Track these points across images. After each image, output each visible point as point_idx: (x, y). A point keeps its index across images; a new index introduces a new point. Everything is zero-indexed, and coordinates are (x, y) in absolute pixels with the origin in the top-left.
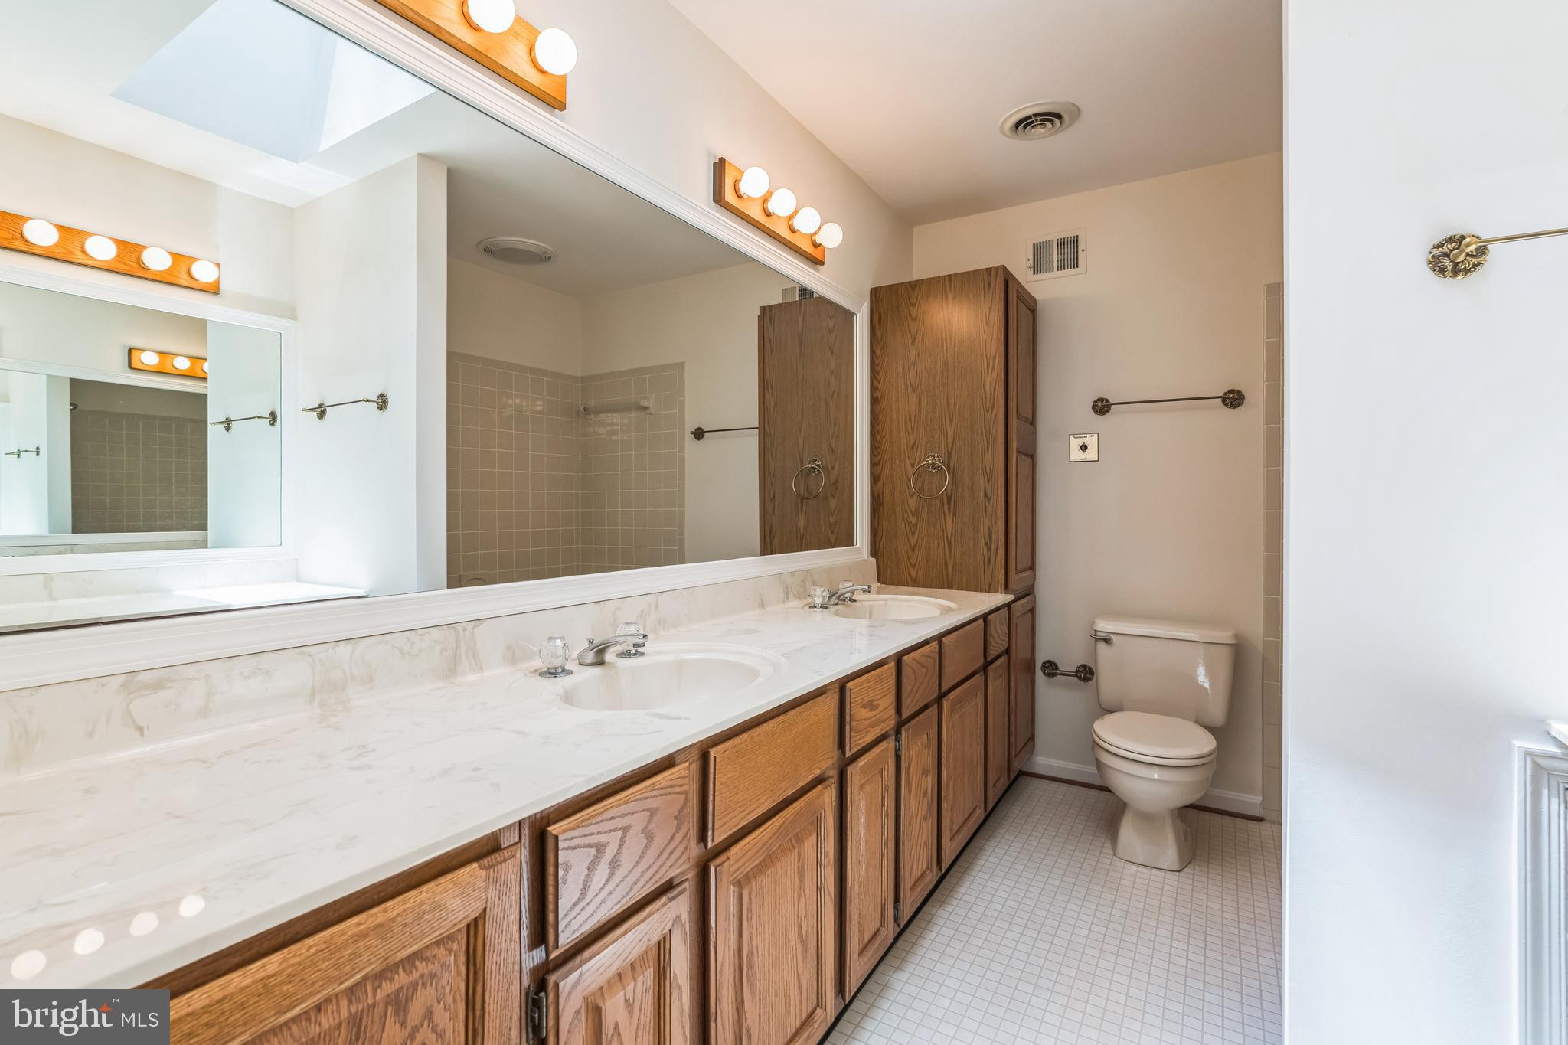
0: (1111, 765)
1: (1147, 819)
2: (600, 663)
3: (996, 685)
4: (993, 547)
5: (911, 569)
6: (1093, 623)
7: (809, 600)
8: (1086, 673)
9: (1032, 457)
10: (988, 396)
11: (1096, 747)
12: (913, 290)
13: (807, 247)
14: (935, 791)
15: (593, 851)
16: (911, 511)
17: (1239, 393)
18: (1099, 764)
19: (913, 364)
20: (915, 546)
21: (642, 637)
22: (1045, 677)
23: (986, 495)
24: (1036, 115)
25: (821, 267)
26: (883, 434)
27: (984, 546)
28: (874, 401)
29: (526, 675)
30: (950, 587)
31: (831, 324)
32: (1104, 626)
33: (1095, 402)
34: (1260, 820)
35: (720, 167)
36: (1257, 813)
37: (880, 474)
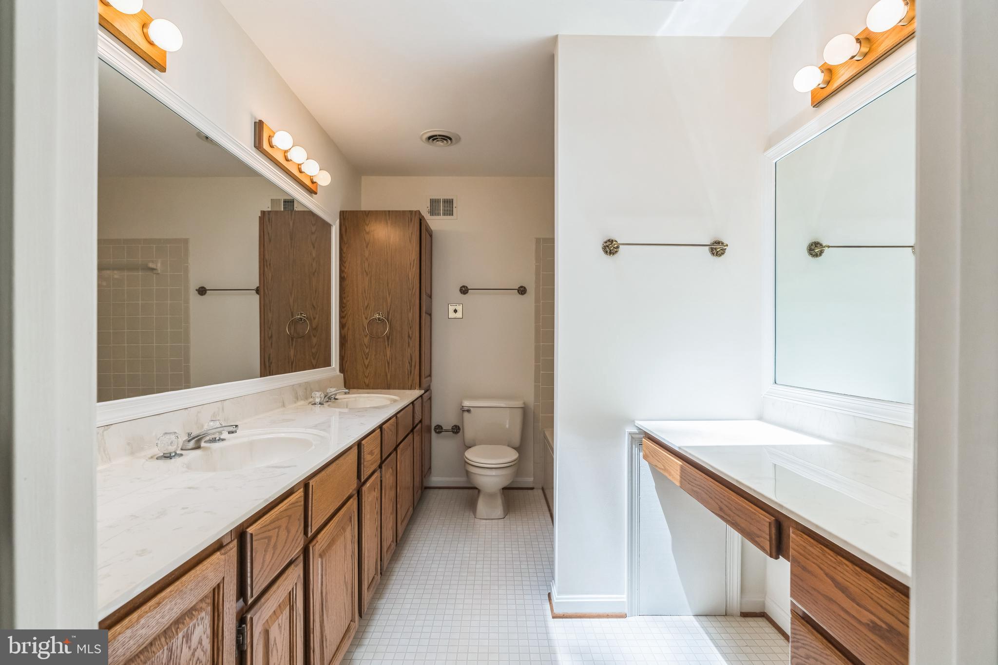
0: (474, 472)
1: (491, 496)
2: (198, 447)
3: (417, 439)
4: (413, 364)
5: (365, 379)
6: (462, 402)
7: (311, 400)
8: (456, 430)
9: (430, 315)
10: (410, 281)
11: (466, 464)
12: (367, 216)
13: (308, 182)
14: (395, 499)
15: (266, 541)
16: (365, 344)
17: (525, 288)
18: (468, 473)
19: (367, 259)
20: (368, 366)
21: (234, 427)
22: (436, 434)
23: (409, 336)
24: (439, 135)
25: (314, 195)
26: (348, 299)
27: (409, 365)
28: (342, 279)
29: (147, 460)
30: (389, 388)
31: (314, 229)
32: (467, 403)
33: (461, 287)
34: (532, 489)
35: (259, 126)
36: (531, 486)
37: (346, 323)
